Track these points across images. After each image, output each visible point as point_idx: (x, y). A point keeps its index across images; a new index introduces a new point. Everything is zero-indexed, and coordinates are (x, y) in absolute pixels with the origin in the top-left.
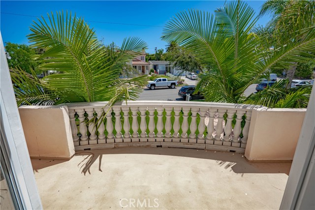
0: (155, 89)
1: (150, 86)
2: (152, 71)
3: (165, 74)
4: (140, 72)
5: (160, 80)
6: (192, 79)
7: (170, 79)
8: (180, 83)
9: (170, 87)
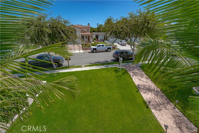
0: (96, 52)
1: (92, 50)
2: (95, 39)
3: (104, 41)
4: (86, 40)
5: (100, 46)
6: (122, 45)
7: (107, 45)
8: (114, 48)
9: (107, 51)
